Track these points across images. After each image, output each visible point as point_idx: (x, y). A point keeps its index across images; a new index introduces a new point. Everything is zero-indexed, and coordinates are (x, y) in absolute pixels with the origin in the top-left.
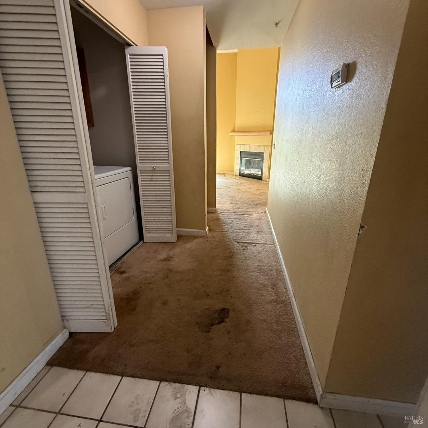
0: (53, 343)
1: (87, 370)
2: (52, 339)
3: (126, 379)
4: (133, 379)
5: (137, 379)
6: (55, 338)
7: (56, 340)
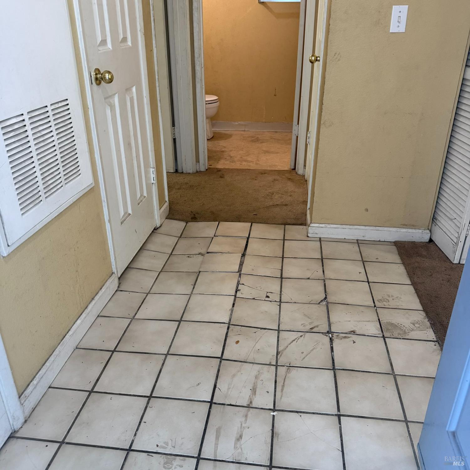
0: (410, 230)
1: (403, 263)
2: (412, 227)
3: (411, 288)
4: (414, 292)
5: (416, 295)
6: (415, 229)
7: (414, 231)
